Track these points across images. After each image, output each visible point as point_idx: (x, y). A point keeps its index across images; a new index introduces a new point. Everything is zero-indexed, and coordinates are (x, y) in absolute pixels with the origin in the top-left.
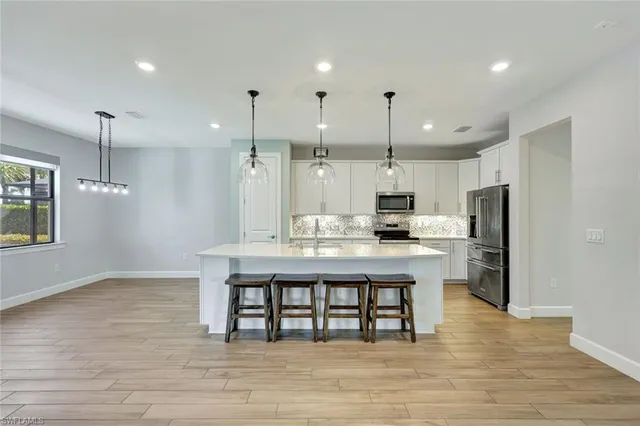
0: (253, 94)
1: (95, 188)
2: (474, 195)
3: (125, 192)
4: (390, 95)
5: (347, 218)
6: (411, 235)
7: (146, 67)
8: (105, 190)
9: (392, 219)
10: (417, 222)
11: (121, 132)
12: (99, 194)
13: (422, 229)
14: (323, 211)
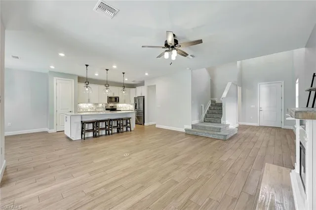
0: (87, 66)
2: (135, 98)
5: (96, 104)
6: (117, 109)
7: (62, 55)
9: (111, 105)
10: (119, 106)
13: (120, 108)
14: (89, 102)
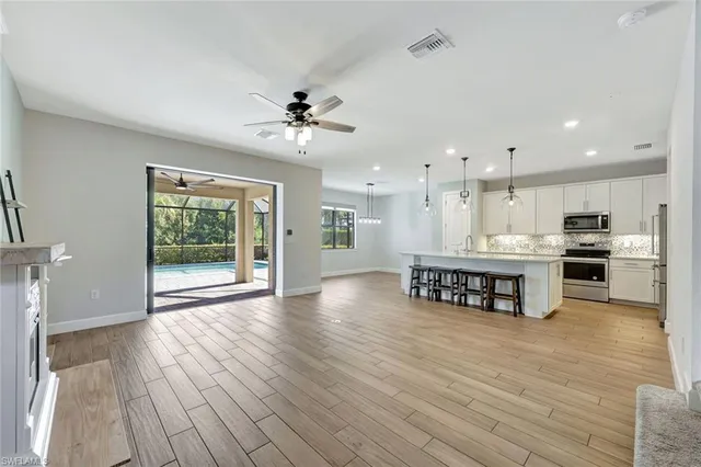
1: (366, 221)
3: (379, 222)
4: (512, 150)
8: (370, 221)
11: (377, 190)
12: (368, 224)
14: (509, 232)
